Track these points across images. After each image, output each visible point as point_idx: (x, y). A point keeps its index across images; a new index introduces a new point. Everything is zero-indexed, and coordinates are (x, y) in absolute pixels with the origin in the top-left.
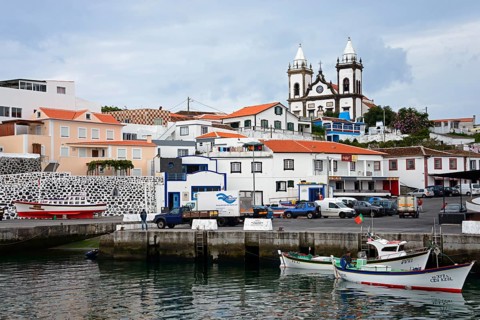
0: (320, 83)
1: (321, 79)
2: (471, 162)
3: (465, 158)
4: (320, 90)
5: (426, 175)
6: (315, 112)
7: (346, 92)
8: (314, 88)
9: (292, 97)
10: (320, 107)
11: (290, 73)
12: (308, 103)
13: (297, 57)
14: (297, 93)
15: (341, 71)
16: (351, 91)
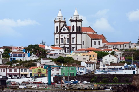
0: (64, 27)
1: (65, 25)
2: (22, 70)
3: (20, 69)
4: (64, 30)
5: (7, 73)
6: (63, 39)
7: (74, 31)
8: (63, 29)
9: (56, 32)
10: (65, 37)
11: (55, 22)
12: (61, 35)
13: (58, 16)
14: (57, 31)
15: (72, 22)
16: (75, 31)
